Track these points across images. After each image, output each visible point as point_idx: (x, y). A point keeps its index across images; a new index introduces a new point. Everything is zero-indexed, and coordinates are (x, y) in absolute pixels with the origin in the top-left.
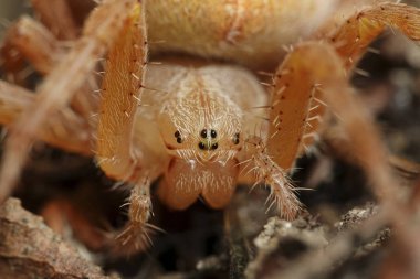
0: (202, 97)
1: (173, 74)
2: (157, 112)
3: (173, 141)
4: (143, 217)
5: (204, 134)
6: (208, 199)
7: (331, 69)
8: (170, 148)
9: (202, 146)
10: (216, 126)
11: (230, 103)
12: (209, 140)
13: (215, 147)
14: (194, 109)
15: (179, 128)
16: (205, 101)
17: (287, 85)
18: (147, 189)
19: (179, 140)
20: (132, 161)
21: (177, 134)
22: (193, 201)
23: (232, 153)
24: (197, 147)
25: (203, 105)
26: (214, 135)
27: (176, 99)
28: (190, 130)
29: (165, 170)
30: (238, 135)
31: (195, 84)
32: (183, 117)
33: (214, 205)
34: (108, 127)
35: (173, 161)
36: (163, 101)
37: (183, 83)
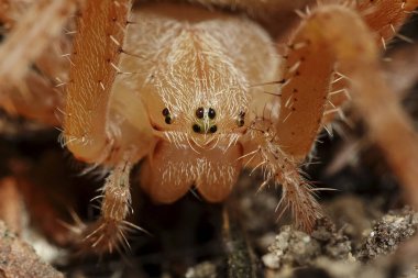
0: (198, 64)
1: (163, 31)
2: (141, 80)
3: (161, 121)
4: (120, 214)
5: (199, 114)
6: (203, 192)
7: (359, 48)
8: (156, 128)
9: (197, 129)
10: (215, 104)
11: (234, 71)
12: (206, 122)
13: (213, 130)
14: (188, 81)
15: (168, 104)
16: (203, 70)
17: (303, 59)
18: (126, 177)
19: (168, 121)
20: (107, 142)
21: (166, 112)
22: (183, 194)
23: (235, 137)
24: (190, 130)
25: (200, 75)
26: (212, 115)
27: (165, 64)
28: (182, 108)
29: (149, 151)
30: (243, 115)
31: (191, 45)
32: (174, 90)
33: (210, 199)
34: (79, 100)
35: (160, 145)
36: (150, 66)
37: (176, 42)
